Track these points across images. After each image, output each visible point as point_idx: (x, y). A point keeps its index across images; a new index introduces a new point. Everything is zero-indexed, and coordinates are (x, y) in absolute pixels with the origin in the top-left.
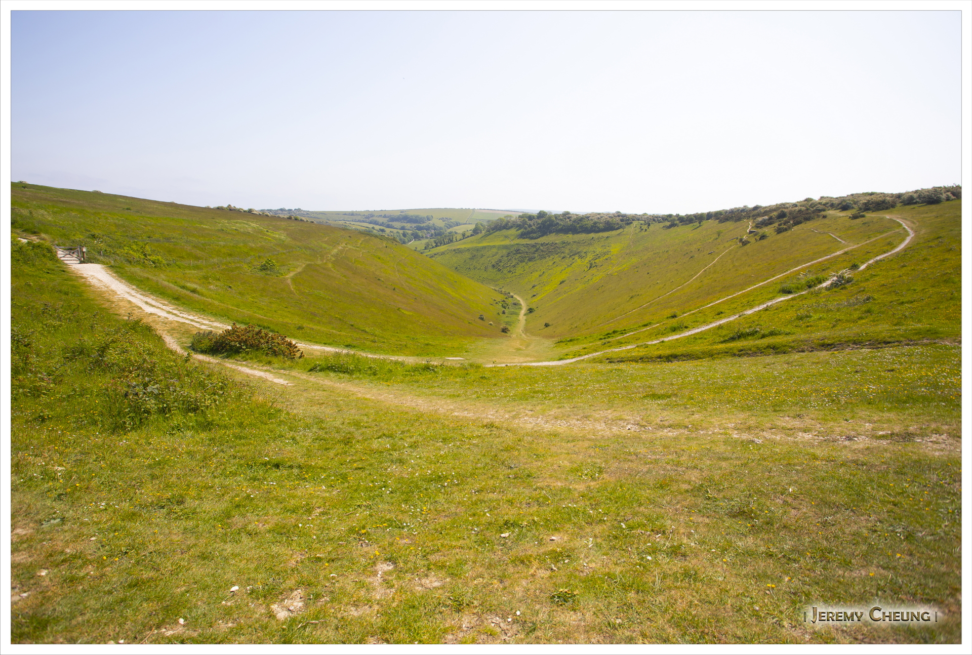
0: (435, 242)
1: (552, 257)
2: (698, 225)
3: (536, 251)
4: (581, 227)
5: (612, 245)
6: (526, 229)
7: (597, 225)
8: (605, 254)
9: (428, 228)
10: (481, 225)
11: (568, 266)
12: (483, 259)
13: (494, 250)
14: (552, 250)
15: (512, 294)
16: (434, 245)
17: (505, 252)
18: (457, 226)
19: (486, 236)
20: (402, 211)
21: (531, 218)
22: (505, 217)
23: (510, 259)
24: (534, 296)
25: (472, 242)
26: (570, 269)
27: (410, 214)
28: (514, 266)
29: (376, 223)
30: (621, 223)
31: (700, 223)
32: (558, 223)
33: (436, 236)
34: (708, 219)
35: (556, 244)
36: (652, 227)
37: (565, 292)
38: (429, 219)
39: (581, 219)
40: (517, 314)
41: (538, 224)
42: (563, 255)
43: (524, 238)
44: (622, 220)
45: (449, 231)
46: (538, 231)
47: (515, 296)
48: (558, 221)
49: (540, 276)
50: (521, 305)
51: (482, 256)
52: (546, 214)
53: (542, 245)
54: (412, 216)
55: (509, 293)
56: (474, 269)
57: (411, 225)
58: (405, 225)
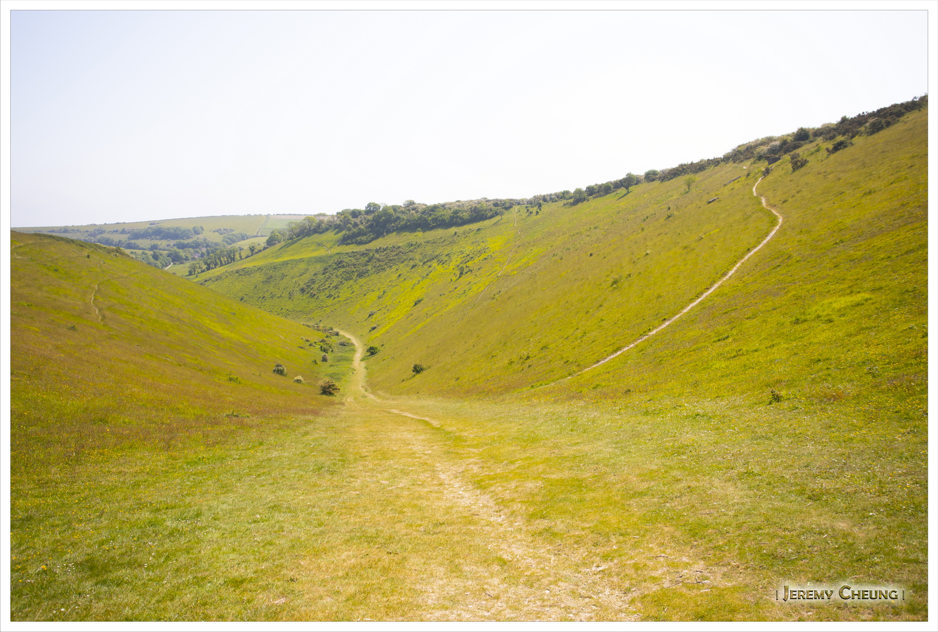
0: (206, 263)
1: (395, 267)
2: (624, 192)
3: (369, 261)
4: (435, 220)
5: (489, 239)
6: (349, 229)
7: (460, 214)
8: (480, 252)
9: (196, 246)
10: (279, 232)
11: (423, 278)
12: (285, 281)
14: (394, 257)
15: (335, 330)
16: (204, 267)
17: (319, 267)
18: (243, 239)
19: (287, 246)
20: (152, 223)
21: (355, 214)
23: (329, 278)
24: (374, 328)
25: (265, 257)
26: (426, 282)
27: (166, 226)
28: (336, 287)
31: (626, 189)
32: (398, 218)
33: (208, 254)
35: (399, 247)
36: (546, 208)
38: (197, 232)
39: (434, 208)
40: (349, 360)
41: (369, 221)
42: (412, 263)
43: (348, 244)
45: (229, 247)
46: (370, 232)
47: (341, 333)
48: (398, 215)
49: (379, 298)
50: (353, 344)
51: (283, 276)
53: (377, 251)
54: (168, 229)
55: (332, 329)
56: (272, 297)
57: (168, 243)
58: (158, 242)
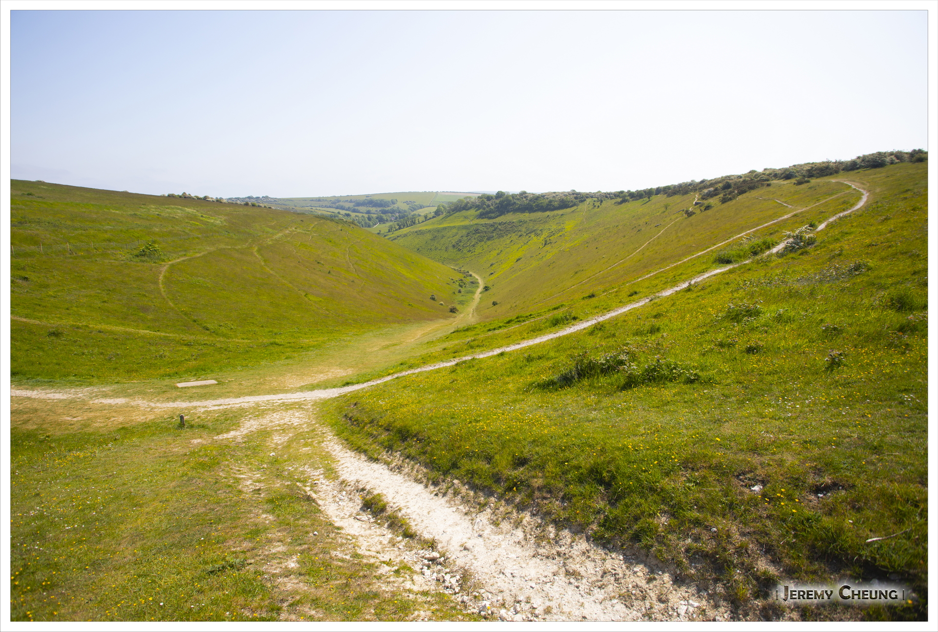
0: (398, 225)
1: (509, 235)
2: (648, 200)
3: (495, 230)
4: (537, 206)
5: (567, 222)
6: (484, 209)
7: (553, 203)
8: (559, 231)
9: (393, 212)
10: (443, 206)
11: (525, 244)
12: (443, 239)
13: (455, 231)
14: (510, 228)
15: (470, 273)
16: (397, 227)
17: (464, 232)
18: (421, 208)
19: (446, 217)
20: (367, 196)
21: (489, 198)
22: (465, 198)
23: (470, 239)
24: (492, 274)
25: (433, 223)
26: (525, 247)
27: (375, 198)
28: (474, 246)
29: (342, 208)
30: (575, 200)
31: (649, 198)
32: (515, 203)
33: (400, 219)
34: (657, 194)
35: (513, 223)
36: (604, 204)
37: (520, 270)
38: (393, 203)
39: (537, 198)
40: (473, 293)
41: (497, 204)
42: (520, 233)
43: (483, 218)
44: (576, 198)
45: (412, 213)
46: (496, 211)
47: (474, 275)
48: (515, 201)
49: (498, 254)
50: (478, 283)
51: (443, 237)
52: (504, 194)
53: (500, 224)
54: (377, 200)
55: (468, 272)
56: (436, 249)
57: (376, 209)
58: (371, 209)
